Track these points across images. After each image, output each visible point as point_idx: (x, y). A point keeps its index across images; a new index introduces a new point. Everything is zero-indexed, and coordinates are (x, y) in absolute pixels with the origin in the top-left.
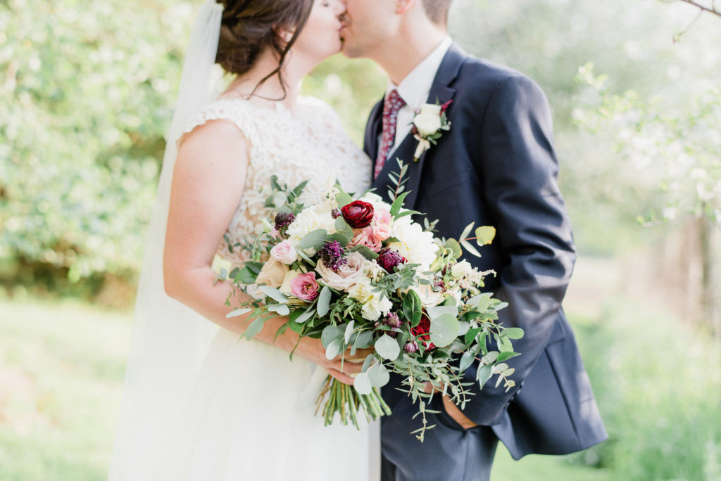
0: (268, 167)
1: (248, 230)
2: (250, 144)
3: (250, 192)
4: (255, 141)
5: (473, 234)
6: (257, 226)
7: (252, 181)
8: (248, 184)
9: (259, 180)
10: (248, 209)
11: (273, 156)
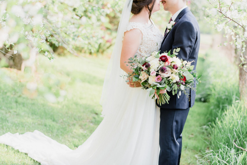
0: (146, 40)
1: (139, 54)
2: (143, 35)
3: (141, 45)
4: (144, 34)
5: (175, 51)
6: (142, 53)
7: (142, 43)
8: (141, 43)
9: (144, 43)
10: (140, 49)
11: (147, 37)
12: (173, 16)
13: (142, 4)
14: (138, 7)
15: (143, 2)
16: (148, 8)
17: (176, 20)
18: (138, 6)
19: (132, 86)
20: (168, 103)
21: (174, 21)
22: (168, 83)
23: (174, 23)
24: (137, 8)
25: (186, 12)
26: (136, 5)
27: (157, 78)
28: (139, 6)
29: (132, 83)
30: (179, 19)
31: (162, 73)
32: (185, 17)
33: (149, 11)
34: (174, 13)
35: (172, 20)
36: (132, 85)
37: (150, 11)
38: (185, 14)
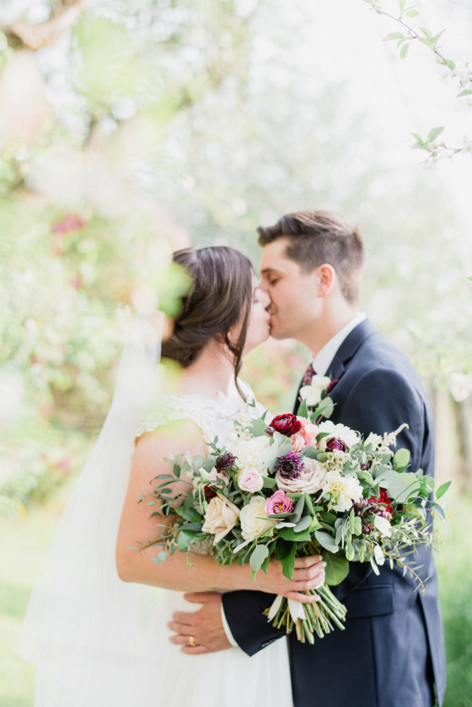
12: (314, 357)
13: (201, 335)
14: (189, 346)
15: (202, 327)
16: (227, 342)
17: (332, 371)
18: (185, 341)
19: (192, 650)
20: (343, 627)
21: (327, 375)
22: (320, 512)
23: (327, 382)
24: (181, 349)
25: (367, 336)
26: (179, 338)
27: (271, 506)
28: (191, 342)
29: (191, 640)
30: (347, 362)
31: (289, 482)
32: (370, 355)
33: (231, 354)
34: (316, 347)
35: (314, 373)
36: (190, 646)
37: (237, 352)
38: (368, 344)
